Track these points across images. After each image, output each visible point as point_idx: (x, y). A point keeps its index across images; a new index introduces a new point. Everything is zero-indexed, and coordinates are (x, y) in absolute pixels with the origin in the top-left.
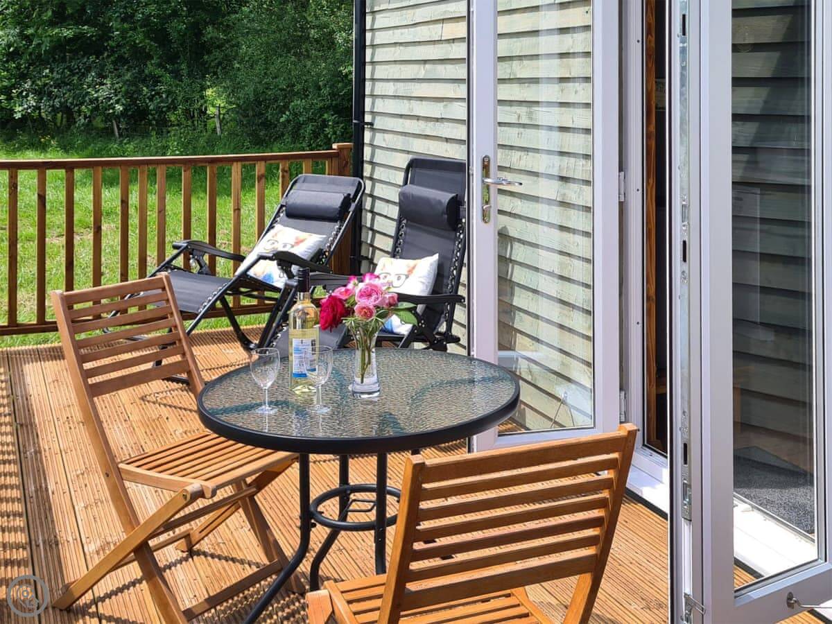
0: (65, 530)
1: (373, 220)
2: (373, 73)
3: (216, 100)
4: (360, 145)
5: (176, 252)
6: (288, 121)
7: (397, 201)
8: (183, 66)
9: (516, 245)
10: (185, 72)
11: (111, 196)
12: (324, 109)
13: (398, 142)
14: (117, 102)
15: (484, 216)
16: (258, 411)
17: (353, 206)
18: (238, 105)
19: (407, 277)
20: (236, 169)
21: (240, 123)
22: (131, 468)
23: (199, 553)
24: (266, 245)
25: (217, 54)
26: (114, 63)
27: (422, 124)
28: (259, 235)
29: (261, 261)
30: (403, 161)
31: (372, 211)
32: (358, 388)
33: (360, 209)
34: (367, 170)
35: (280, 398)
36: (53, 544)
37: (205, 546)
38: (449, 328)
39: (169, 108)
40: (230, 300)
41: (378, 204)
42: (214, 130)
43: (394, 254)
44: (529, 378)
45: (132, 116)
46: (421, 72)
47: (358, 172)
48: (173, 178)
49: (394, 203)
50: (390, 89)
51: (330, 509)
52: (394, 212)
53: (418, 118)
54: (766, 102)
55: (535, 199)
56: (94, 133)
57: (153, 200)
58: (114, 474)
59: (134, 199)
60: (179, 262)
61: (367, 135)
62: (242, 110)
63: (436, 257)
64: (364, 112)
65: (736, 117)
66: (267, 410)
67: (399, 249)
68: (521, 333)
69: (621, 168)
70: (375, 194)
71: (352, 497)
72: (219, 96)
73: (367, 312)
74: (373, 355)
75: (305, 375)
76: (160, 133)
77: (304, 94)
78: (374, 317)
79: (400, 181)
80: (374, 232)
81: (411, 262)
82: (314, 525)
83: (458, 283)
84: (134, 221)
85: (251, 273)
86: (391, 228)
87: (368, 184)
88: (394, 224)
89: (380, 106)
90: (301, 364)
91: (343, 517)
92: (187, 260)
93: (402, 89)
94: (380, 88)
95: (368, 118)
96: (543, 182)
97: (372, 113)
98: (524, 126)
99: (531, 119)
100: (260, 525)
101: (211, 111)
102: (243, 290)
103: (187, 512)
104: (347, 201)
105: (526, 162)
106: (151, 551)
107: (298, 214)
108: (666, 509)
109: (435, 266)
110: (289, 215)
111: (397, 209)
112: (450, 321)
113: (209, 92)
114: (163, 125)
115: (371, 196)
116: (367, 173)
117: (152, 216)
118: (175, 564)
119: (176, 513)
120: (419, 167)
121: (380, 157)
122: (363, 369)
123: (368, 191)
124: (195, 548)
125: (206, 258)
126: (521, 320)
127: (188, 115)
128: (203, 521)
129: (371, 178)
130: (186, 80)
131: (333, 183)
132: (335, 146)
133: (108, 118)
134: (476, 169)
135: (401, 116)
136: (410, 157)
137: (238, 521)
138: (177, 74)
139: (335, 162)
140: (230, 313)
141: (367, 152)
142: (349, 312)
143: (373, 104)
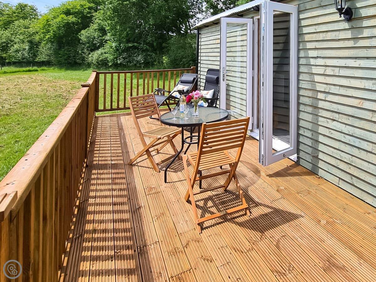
0: (130, 150)
1: (200, 83)
2: (200, 51)
3: (165, 59)
4: (197, 67)
5: (156, 91)
6: (182, 64)
7: (205, 79)
8: (158, 52)
9: (231, 87)
10: (158, 53)
11: (141, 81)
12: (190, 61)
13: (206, 66)
14: (142, 60)
15: (223, 80)
16: (173, 119)
17: (196, 80)
18: (171, 60)
19: (207, 94)
20: (169, 73)
21: (171, 64)
22: (145, 134)
23: (160, 153)
24: (176, 89)
25: (166, 49)
26: (142, 51)
27: (211, 62)
28: (175, 87)
29: (175, 92)
30: (206, 70)
31: (200, 81)
32: (194, 114)
33: (197, 80)
34: (199, 72)
35: (177, 117)
36: (128, 152)
37: (161, 151)
38: (216, 105)
39: (154, 61)
40: (168, 101)
41: (201, 80)
42: (165, 66)
43: (204, 90)
44: (233, 115)
45: (145, 63)
46: (211, 50)
47: (197, 73)
48: (155, 76)
49: (204, 79)
50: (204, 54)
51: (188, 140)
52: (204, 81)
53: (210, 60)
54: (281, 54)
55: (236, 77)
56: (137, 67)
57: (150, 82)
58: (142, 135)
59: (146, 81)
60: (156, 93)
61: (199, 65)
62: (171, 61)
63: (213, 90)
64: (198, 60)
65: (274, 58)
66: (175, 119)
67: (205, 89)
68: (232, 106)
69: (253, 69)
70: (201, 78)
71: (193, 138)
72: (166, 58)
73: (196, 98)
74: (198, 108)
75: (183, 112)
76: (152, 67)
77: (185, 58)
78: (198, 99)
79: (206, 74)
80: (200, 86)
81: (208, 91)
82: (185, 143)
83: (218, 96)
84: (146, 86)
85: (172, 95)
86: (203, 85)
87: (199, 75)
88: (204, 84)
89: (202, 58)
90: (182, 110)
91: (191, 141)
92: (158, 93)
93: (207, 54)
94: (202, 54)
95: (199, 61)
96: (237, 73)
97: (200, 60)
98: (233, 61)
99: (234, 60)
100: (173, 146)
101: (164, 62)
102: (170, 99)
103: (156, 143)
104: (194, 79)
105: (233, 69)
106: (150, 152)
107: (183, 82)
108: (259, 139)
109: (213, 92)
110: (181, 82)
111: (205, 80)
112: (216, 104)
113: (164, 57)
114: (153, 65)
115: (200, 78)
116: (199, 73)
117: (150, 85)
118: (155, 155)
119: (154, 143)
120: (210, 70)
121: (202, 69)
122: (196, 110)
123: (199, 77)
124: (159, 152)
125: (162, 92)
126: (232, 103)
127: (159, 62)
128: (161, 145)
129: (200, 74)
130: (158, 55)
131: (191, 75)
132: (192, 67)
133: (140, 64)
134: (221, 70)
135: (206, 60)
136: (208, 69)
137: (169, 146)
138: (156, 54)
139: (192, 70)
140: (168, 105)
141: (199, 68)
142: (193, 98)
143: (201, 58)
